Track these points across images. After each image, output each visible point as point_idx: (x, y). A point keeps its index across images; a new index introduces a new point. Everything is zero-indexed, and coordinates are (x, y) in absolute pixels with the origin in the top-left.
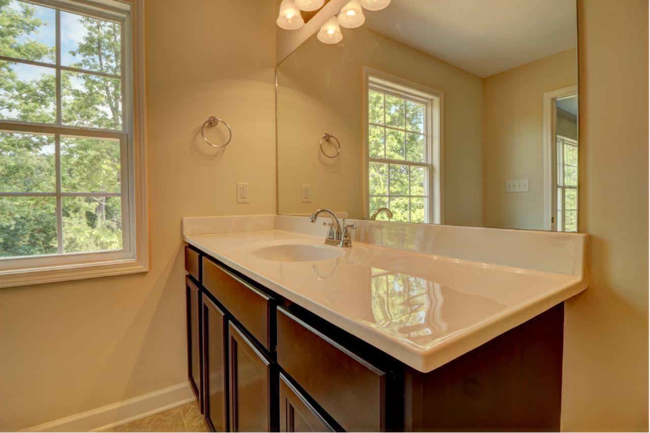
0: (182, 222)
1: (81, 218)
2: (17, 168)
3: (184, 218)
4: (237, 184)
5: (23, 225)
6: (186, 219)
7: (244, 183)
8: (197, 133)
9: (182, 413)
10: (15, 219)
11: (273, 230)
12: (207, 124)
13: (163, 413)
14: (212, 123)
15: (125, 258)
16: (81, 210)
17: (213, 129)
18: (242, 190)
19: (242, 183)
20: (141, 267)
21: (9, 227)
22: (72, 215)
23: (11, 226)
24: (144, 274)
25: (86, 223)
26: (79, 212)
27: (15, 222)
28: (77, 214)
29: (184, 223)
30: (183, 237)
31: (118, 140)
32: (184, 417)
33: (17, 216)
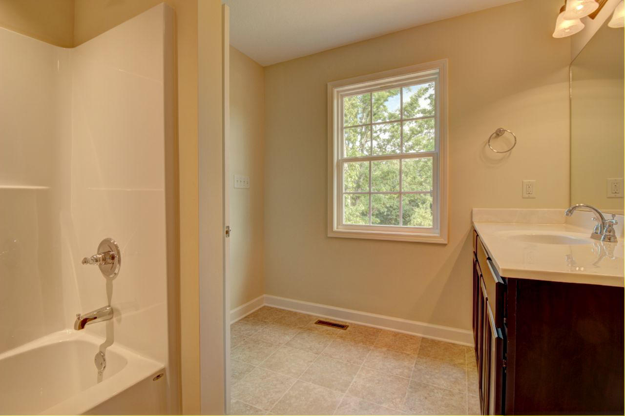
0: (472, 212)
1: (426, 208)
2: (388, 173)
3: (474, 209)
4: (523, 182)
5: (391, 212)
6: (475, 210)
7: (530, 181)
8: (486, 145)
9: (466, 350)
10: (387, 207)
11: (564, 225)
12: (495, 135)
13: (453, 344)
14: (499, 133)
15: (434, 233)
16: (427, 202)
17: (500, 138)
18: (528, 187)
19: (528, 181)
20: (442, 240)
21: (384, 213)
22: (421, 206)
23: (384, 212)
24: (445, 245)
25: (430, 213)
26: (426, 204)
27: (386, 210)
28: (424, 206)
29: (474, 212)
30: (472, 223)
31: (432, 157)
32: (467, 352)
33: (388, 206)
